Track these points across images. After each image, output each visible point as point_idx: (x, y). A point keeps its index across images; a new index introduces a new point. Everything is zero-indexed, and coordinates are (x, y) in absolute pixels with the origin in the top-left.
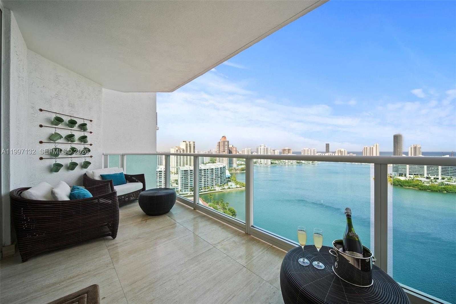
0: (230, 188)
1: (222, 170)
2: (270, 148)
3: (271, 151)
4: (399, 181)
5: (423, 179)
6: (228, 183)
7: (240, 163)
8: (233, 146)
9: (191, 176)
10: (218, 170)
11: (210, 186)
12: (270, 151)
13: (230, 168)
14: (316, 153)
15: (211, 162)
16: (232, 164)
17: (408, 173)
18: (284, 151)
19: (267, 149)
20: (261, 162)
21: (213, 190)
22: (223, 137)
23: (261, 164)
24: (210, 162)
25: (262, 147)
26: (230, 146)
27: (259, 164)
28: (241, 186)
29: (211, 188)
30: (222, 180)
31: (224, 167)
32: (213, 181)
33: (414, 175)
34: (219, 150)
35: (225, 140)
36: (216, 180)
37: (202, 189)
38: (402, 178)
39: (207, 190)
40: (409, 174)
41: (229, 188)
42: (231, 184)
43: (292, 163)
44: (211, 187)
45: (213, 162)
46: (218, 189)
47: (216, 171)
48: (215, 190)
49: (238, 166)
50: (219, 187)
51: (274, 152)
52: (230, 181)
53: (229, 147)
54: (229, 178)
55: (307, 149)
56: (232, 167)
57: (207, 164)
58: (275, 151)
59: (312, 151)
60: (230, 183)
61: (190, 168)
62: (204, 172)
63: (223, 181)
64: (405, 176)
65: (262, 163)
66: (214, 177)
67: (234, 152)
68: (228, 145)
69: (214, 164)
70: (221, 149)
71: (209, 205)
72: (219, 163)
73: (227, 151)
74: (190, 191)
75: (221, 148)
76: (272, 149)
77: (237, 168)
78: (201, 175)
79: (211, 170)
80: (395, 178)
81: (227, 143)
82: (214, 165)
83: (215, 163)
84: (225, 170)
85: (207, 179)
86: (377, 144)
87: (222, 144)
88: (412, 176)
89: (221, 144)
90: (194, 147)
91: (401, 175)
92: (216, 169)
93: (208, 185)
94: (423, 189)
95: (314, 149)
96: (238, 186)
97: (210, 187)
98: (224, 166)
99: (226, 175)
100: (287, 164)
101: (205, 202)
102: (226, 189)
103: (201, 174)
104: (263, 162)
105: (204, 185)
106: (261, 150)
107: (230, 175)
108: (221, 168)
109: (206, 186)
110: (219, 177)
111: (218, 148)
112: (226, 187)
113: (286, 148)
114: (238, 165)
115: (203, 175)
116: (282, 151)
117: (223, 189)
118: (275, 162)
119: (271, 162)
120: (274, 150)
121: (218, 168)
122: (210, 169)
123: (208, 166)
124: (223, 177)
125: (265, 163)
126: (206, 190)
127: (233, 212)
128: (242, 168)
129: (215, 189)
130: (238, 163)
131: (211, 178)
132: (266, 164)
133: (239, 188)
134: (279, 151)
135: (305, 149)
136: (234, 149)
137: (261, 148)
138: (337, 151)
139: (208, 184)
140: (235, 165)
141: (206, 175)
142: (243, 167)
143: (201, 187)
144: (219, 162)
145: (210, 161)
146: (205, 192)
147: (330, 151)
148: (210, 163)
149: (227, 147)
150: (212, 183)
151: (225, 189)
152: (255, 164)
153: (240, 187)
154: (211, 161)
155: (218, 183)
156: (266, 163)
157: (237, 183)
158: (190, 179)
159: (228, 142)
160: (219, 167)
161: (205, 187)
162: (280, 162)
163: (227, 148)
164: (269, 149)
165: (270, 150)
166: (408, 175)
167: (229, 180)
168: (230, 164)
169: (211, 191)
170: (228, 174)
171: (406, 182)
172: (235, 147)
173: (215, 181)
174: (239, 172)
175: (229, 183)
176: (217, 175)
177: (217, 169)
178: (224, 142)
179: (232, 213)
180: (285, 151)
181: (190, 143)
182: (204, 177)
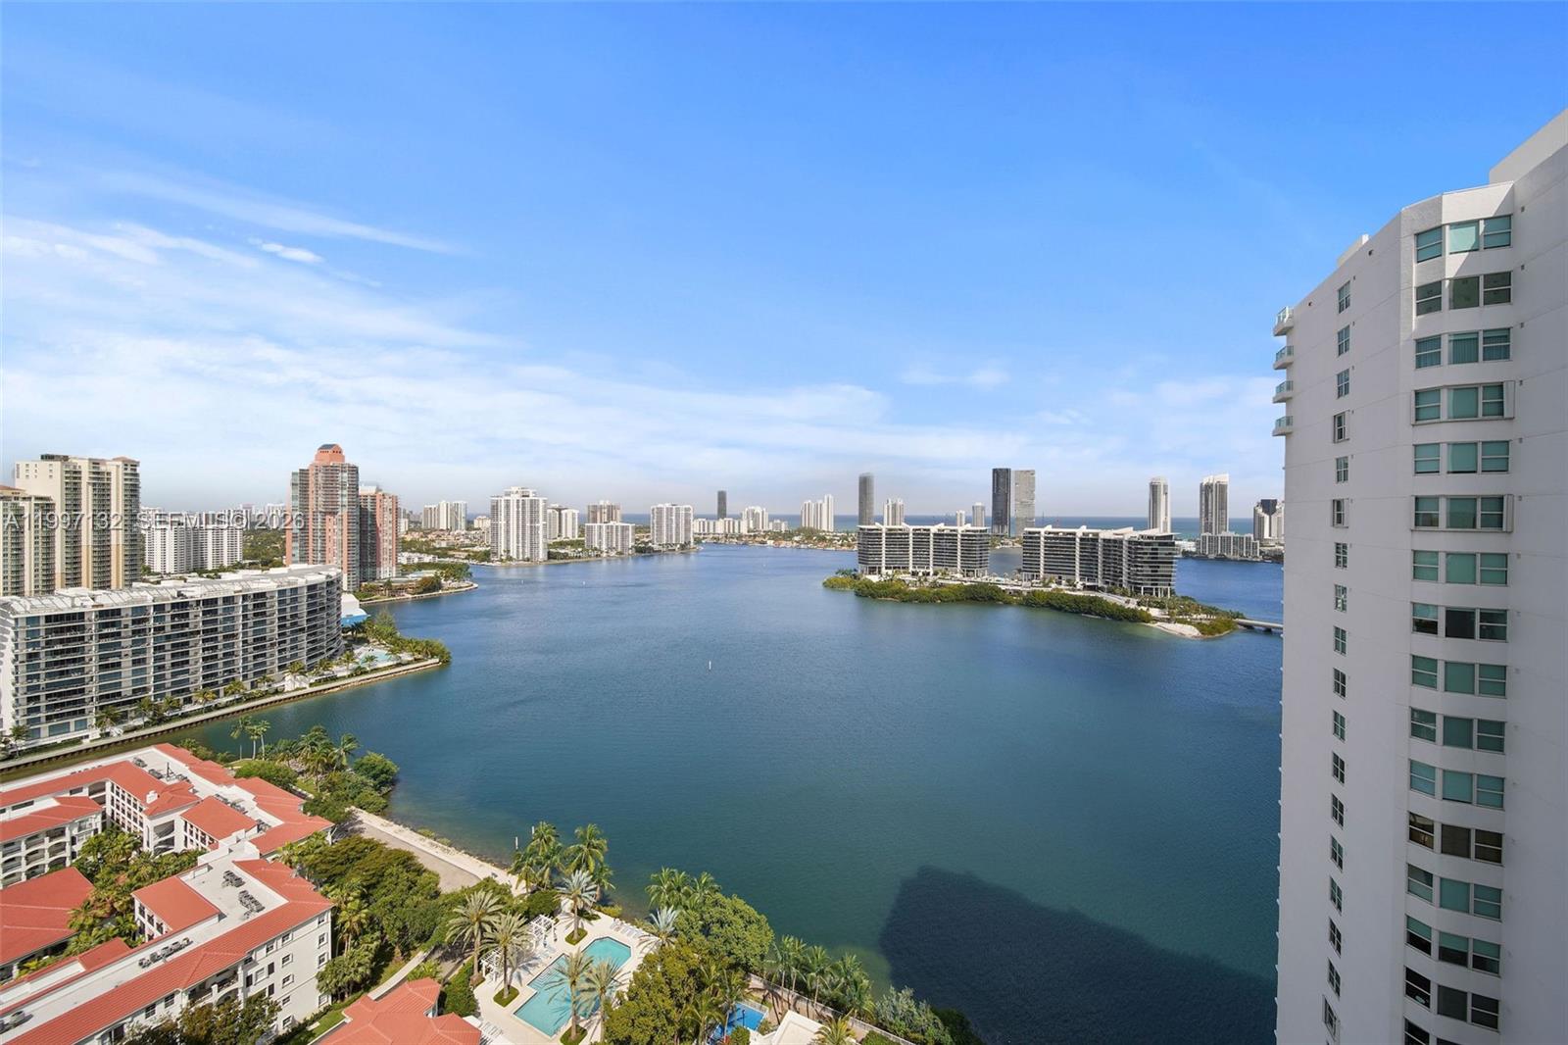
0: (366, 673)
1: (322, 597)
2: (545, 501)
3: (550, 511)
4: (869, 585)
5: (908, 578)
6: (352, 651)
7: (416, 561)
8: (378, 490)
9: (103, 642)
10: (294, 600)
11: (245, 677)
12: (545, 512)
13: (363, 584)
14: (692, 518)
15: (250, 564)
16: (376, 564)
17: (884, 565)
18: (594, 512)
19: (534, 504)
20: (508, 551)
21: (266, 694)
22: (325, 448)
23: (510, 559)
24: (247, 561)
25: (514, 498)
26: (363, 490)
27: (501, 560)
28: (420, 656)
29: (253, 685)
30: (322, 640)
31: (330, 584)
32: (268, 651)
33: (894, 568)
34: (304, 507)
35: (337, 463)
36: (283, 646)
37: (188, 701)
38: (874, 578)
39: (224, 700)
40: (886, 568)
41: (359, 672)
42: (371, 654)
43: (621, 553)
44: (252, 683)
45: (267, 564)
46: (297, 685)
47: (281, 602)
48: (277, 692)
49: (403, 575)
50: (302, 674)
51: (560, 514)
52: (363, 641)
53: (360, 493)
54: (358, 627)
55: (668, 505)
56: (374, 579)
57: (226, 576)
58: (563, 512)
59: (682, 512)
60: (362, 652)
61: (99, 600)
62: (205, 613)
63: (324, 644)
64: (880, 572)
65: (515, 557)
66: (272, 630)
67: (387, 514)
68: (355, 487)
69: (273, 571)
70: (312, 503)
71: (239, 771)
72: (304, 566)
73: (345, 510)
74: (100, 723)
75: (312, 496)
76: (553, 505)
77: (398, 581)
78: (187, 630)
79: (250, 604)
80: (862, 579)
81: (345, 475)
82: (273, 577)
83: (280, 565)
84: (339, 595)
85: (225, 646)
86: (830, 497)
87: (320, 481)
88: (890, 572)
89: (315, 482)
90: (133, 491)
91: (872, 571)
92: (282, 592)
93: (235, 675)
94: (906, 598)
95: (687, 506)
96: (406, 657)
97: (247, 684)
98: (328, 576)
99: (343, 616)
100: (604, 555)
101: (210, 762)
102: (344, 678)
103: (187, 625)
104: (518, 551)
105: (204, 677)
106: (508, 507)
107: (362, 613)
108: (311, 588)
109: (220, 680)
110: (302, 630)
111: (294, 498)
112: (340, 670)
113: (602, 503)
114: (405, 570)
115: (201, 627)
116: (586, 513)
117: (326, 681)
118: (563, 551)
119: (549, 553)
120: (559, 510)
121: (294, 590)
122: (245, 598)
123: (233, 582)
124: (325, 629)
125: (524, 553)
126: (217, 701)
127: (382, 772)
128: (425, 579)
129: (275, 686)
130: (405, 562)
131: (250, 639)
132: (528, 560)
133: (409, 663)
134: (576, 512)
135: (660, 506)
136: (388, 503)
137: (508, 501)
138: (745, 513)
139: (231, 672)
140: (387, 571)
141: (220, 627)
142: (427, 575)
143: (187, 690)
144: (304, 559)
145: (244, 558)
146: (209, 709)
147: (728, 513)
148: (243, 567)
149: (345, 492)
150: (260, 660)
151: (335, 679)
152: (486, 563)
153: (417, 660)
154: (255, 557)
155: (295, 655)
156: (528, 555)
157: (397, 645)
158: (102, 658)
159: (354, 470)
160: (301, 582)
161: (215, 684)
162: (580, 550)
163: (345, 500)
164: (541, 504)
165: (545, 508)
166: (884, 570)
167: (358, 634)
168: (363, 565)
169: (248, 700)
170: (351, 607)
171: (881, 586)
172: (392, 493)
173: (276, 648)
174: (410, 596)
175: (356, 652)
176: (288, 623)
177: (287, 596)
178: (331, 473)
179: (375, 777)
180: (598, 514)
181: (103, 468)
182: (204, 641)
